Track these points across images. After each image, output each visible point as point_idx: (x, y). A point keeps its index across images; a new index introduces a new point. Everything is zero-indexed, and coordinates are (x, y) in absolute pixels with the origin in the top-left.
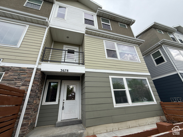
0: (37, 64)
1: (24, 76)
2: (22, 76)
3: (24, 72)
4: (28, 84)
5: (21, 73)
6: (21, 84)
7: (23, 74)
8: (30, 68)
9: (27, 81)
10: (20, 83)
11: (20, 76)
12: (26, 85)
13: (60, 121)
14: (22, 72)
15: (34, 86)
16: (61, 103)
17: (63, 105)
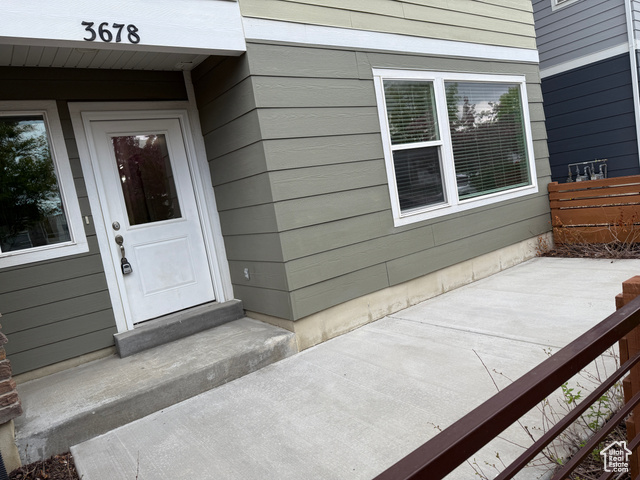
13: (131, 327)
16: (106, 245)
17: (123, 250)
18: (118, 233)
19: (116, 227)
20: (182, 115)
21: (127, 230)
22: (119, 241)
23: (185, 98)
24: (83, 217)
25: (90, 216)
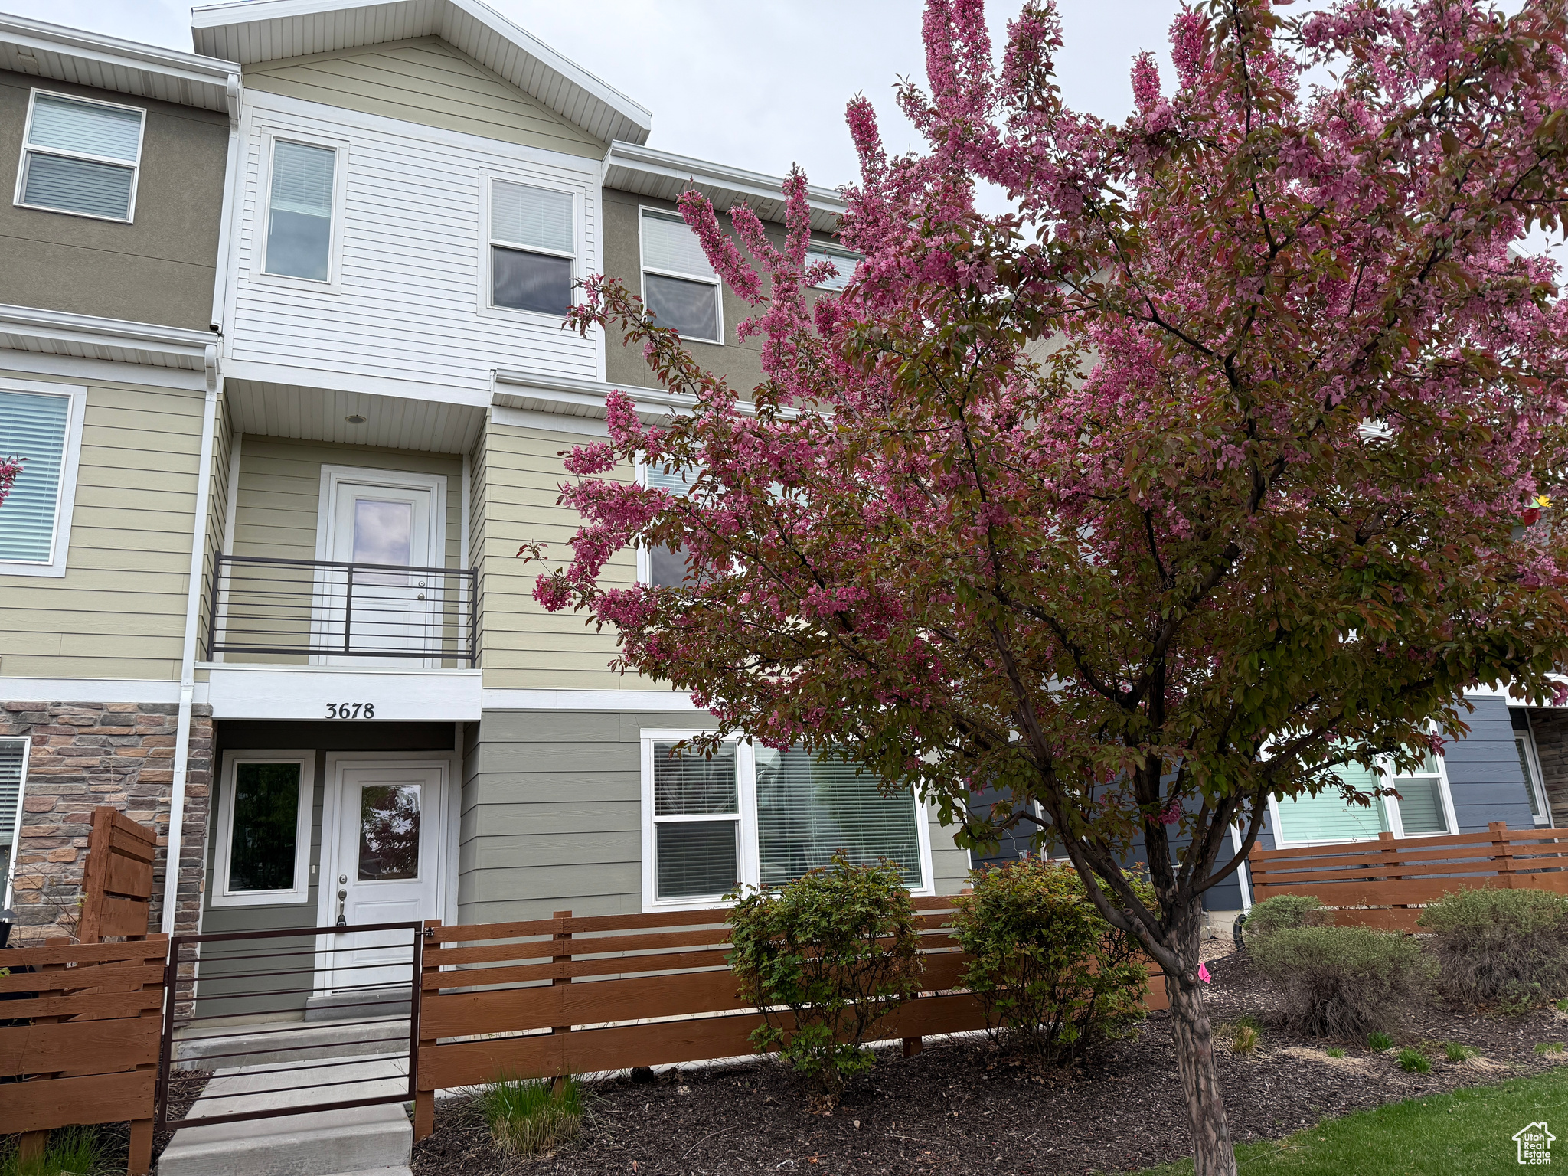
0: (188, 679)
1: (130, 752)
2: (122, 756)
3: (125, 730)
4: (161, 799)
5: (111, 740)
6: (122, 795)
7: (125, 741)
8: (155, 708)
9: (154, 783)
10: (120, 791)
11: (108, 753)
12: (152, 805)
14: (115, 729)
15: (192, 810)
16: (326, 899)
17: (342, 906)
18: (342, 887)
19: (343, 881)
20: (444, 765)
21: (353, 886)
22: (342, 896)
23: (452, 748)
24: (311, 866)
25: (318, 866)
